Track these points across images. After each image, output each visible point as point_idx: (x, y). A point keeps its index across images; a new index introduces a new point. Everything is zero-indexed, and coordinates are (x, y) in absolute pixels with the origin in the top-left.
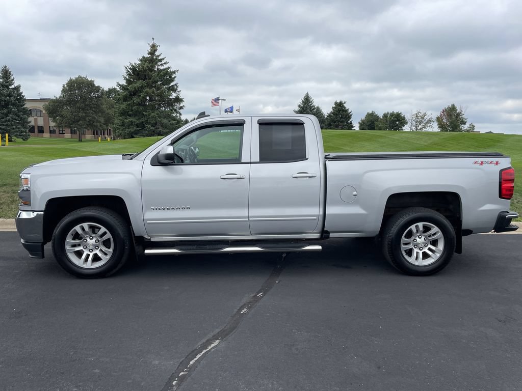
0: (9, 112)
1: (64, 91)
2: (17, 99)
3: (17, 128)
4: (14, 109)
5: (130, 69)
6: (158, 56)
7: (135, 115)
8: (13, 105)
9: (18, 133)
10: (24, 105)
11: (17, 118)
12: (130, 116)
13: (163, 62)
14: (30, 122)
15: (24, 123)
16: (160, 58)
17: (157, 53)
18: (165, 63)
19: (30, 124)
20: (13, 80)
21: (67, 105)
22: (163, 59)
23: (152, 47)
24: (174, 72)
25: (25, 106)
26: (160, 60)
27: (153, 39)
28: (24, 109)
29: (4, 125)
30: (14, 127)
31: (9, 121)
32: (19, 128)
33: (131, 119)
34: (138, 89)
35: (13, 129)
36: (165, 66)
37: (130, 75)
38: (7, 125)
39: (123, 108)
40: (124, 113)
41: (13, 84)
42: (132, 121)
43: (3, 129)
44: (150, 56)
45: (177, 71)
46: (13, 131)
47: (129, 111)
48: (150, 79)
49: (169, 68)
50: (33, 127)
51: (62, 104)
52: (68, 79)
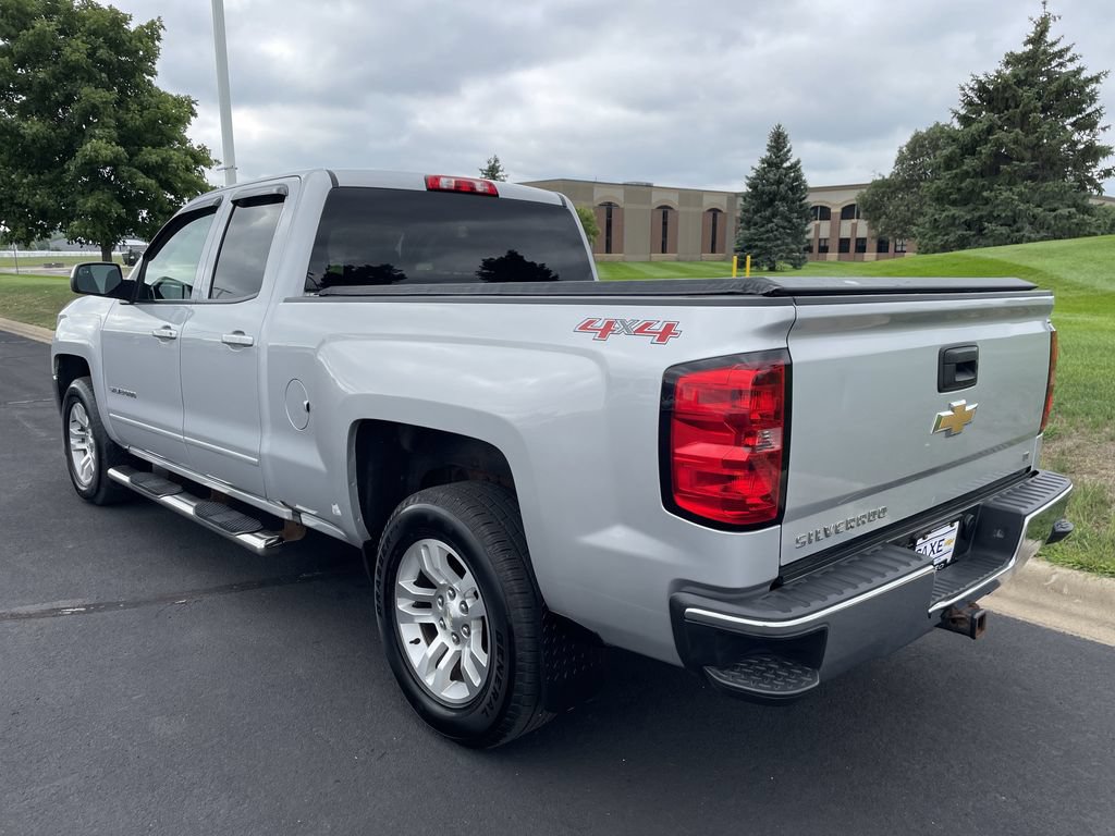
0: (774, 215)
1: (901, 160)
2: (792, 189)
3: (784, 243)
4: (782, 208)
5: (972, 89)
6: (1053, 44)
7: (964, 202)
8: (783, 199)
9: (784, 255)
10: (804, 198)
11: (786, 224)
12: (954, 203)
13: (1067, 57)
14: (808, 232)
15: (798, 233)
16: (1056, 49)
17: (1050, 37)
18: (1071, 60)
19: (807, 237)
20: (789, 151)
21: (902, 190)
22: (1068, 49)
23: (1038, 26)
24: (1096, 79)
25: (806, 201)
26: (1060, 54)
27: (1044, 3)
28: (801, 206)
29: (762, 240)
30: (779, 242)
31: (772, 231)
32: (787, 244)
33: (954, 211)
34: (979, 136)
35: (778, 246)
36: (1071, 67)
37: (970, 103)
38: (768, 239)
39: (938, 187)
40: (941, 198)
41: (787, 159)
42: (953, 215)
43: (761, 247)
44: (1030, 47)
45: (1106, 74)
46: (776, 249)
47: (951, 193)
48: (1017, 106)
49: (1079, 71)
50: (848, 240)
51: (892, 189)
52: (912, 133)
